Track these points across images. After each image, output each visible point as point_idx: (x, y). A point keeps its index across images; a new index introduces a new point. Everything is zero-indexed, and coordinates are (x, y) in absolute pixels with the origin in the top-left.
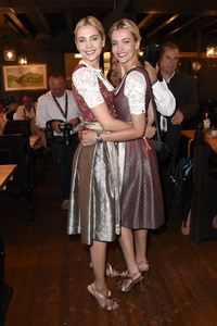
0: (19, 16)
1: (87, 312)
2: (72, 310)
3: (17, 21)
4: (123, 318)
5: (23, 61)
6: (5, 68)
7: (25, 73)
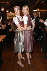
0: (9, 3)
1: (18, 67)
2: (15, 66)
3: (9, 4)
4: (25, 69)
5: (10, 12)
6: (7, 14)
7: (11, 15)
